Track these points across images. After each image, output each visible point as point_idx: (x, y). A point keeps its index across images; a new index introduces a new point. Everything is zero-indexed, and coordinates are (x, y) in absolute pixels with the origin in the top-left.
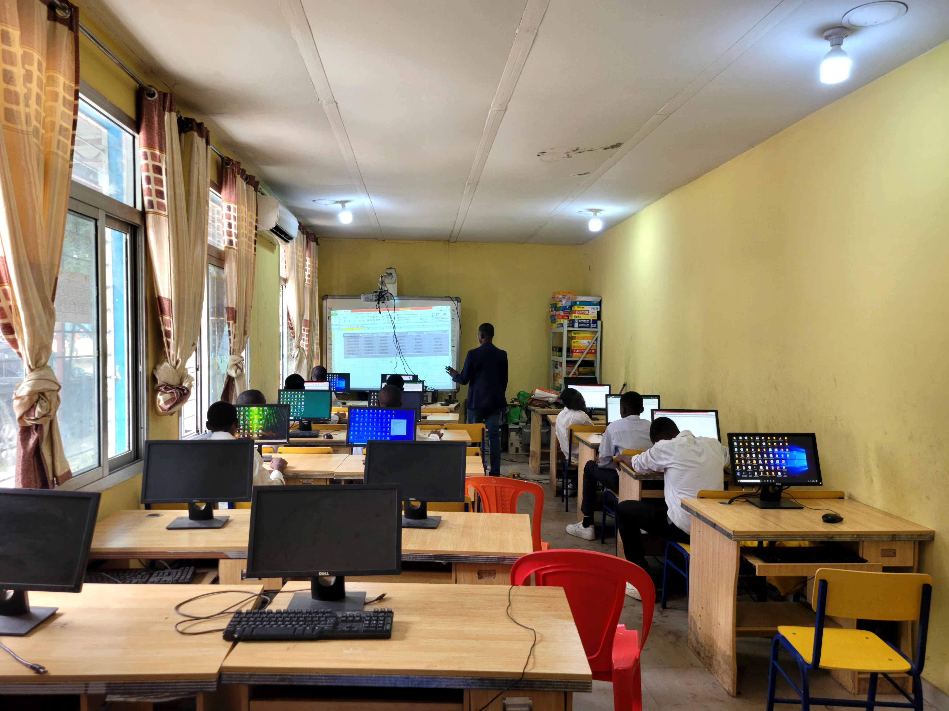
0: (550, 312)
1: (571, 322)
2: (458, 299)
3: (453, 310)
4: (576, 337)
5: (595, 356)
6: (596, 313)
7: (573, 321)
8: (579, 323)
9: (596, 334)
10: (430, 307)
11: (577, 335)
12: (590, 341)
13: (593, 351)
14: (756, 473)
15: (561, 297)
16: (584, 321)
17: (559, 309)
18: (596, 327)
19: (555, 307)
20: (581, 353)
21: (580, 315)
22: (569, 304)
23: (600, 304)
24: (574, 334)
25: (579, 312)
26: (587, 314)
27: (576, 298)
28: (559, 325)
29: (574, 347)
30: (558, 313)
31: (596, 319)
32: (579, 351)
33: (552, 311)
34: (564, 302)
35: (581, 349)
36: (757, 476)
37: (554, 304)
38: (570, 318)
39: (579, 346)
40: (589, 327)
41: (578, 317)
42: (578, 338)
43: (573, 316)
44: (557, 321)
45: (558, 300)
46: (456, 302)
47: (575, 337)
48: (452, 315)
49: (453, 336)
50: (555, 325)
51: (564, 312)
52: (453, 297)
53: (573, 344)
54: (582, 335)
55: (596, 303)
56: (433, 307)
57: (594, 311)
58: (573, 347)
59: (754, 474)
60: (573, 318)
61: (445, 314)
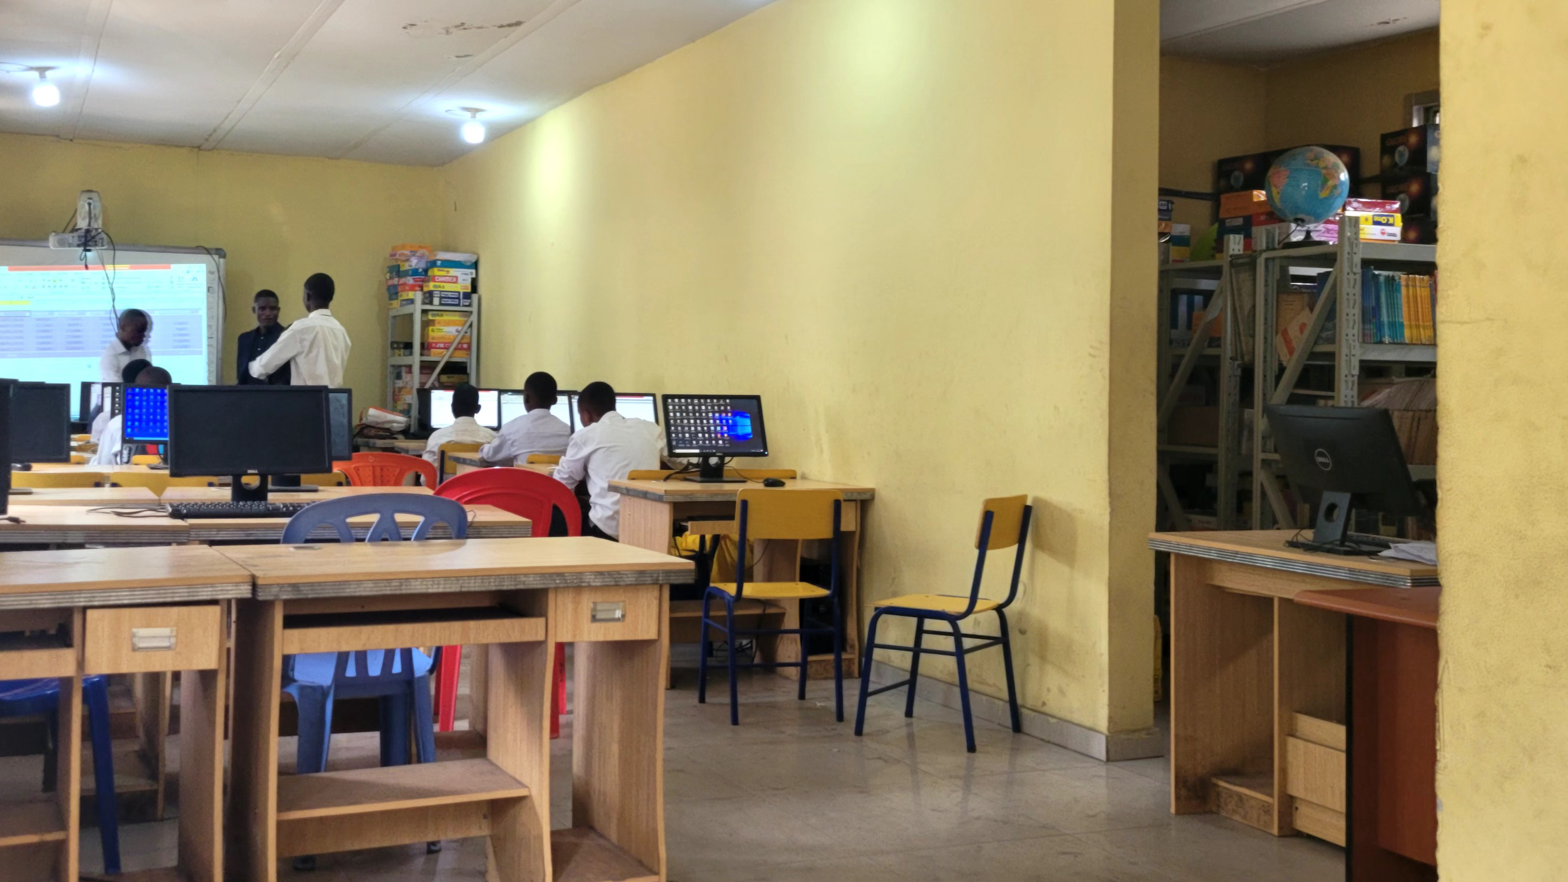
0: (387, 280)
1: (427, 295)
2: (220, 252)
3: (210, 272)
4: (436, 322)
5: (468, 354)
6: (470, 281)
7: (431, 294)
8: (441, 298)
9: (469, 317)
10: (167, 264)
11: (437, 318)
12: (460, 328)
13: (465, 346)
14: (694, 442)
15: (407, 252)
16: (450, 295)
17: (406, 274)
18: (470, 305)
19: (396, 271)
20: (445, 348)
21: (442, 284)
22: (422, 265)
23: (475, 265)
24: (433, 315)
25: (441, 279)
26: (456, 282)
27: (435, 255)
28: (405, 302)
29: (433, 338)
30: (402, 281)
31: (469, 290)
32: (442, 346)
33: (391, 278)
34: (414, 262)
35: (446, 341)
36: (696, 446)
37: (394, 266)
38: (425, 289)
39: (442, 337)
40: (458, 305)
41: (440, 287)
42: (439, 323)
43: (431, 286)
44: (401, 296)
45: (404, 258)
46: (216, 257)
47: (433, 321)
48: (209, 280)
49: (210, 318)
50: (396, 304)
51: (414, 279)
52: (211, 249)
53: (431, 334)
54: (447, 317)
55: (469, 264)
56: (173, 266)
57: (464, 277)
58: (430, 337)
59: (691, 443)
60: (431, 288)
61: (195, 279)
